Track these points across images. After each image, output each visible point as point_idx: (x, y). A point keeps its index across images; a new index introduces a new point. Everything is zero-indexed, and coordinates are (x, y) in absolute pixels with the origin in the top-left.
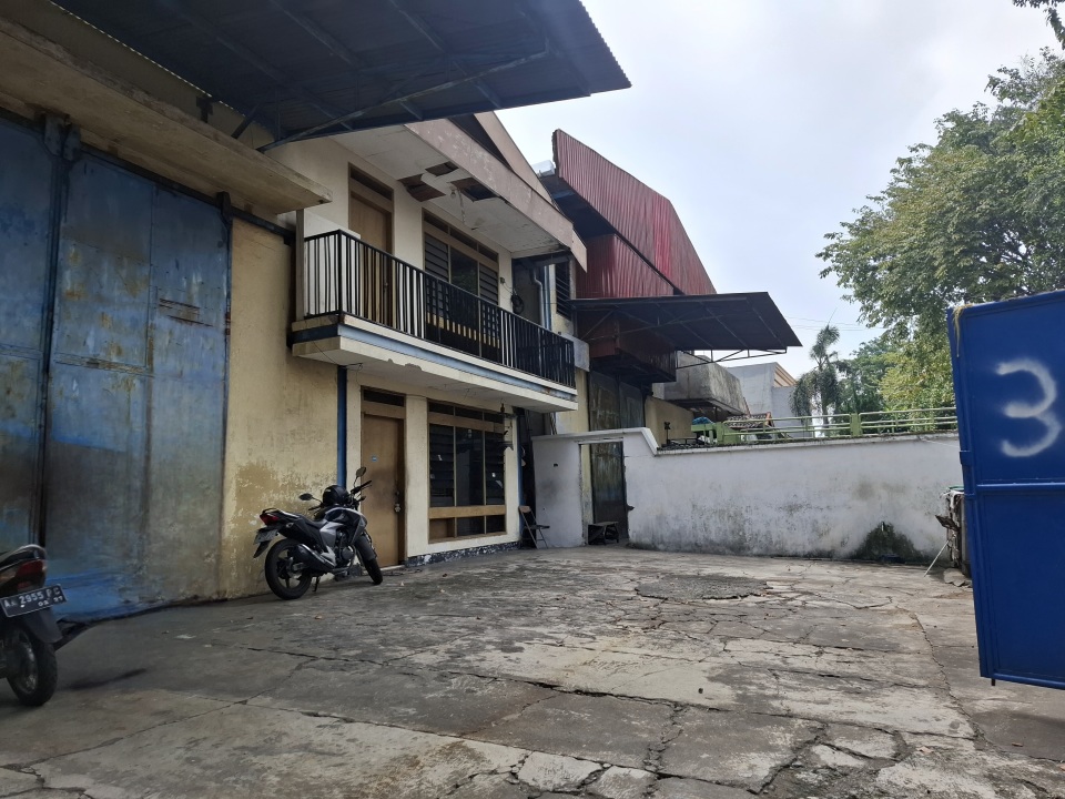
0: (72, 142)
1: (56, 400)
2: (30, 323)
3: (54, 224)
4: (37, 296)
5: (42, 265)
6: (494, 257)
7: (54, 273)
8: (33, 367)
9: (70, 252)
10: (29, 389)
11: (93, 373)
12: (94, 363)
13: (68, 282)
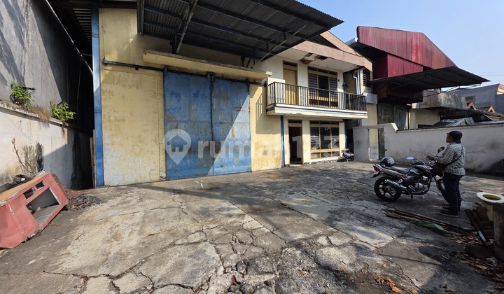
0: (213, 77)
1: (214, 131)
2: (208, 116)
3: (211, 96)
4: (209, 111)
5: (209, 104)
6: (335, 74)
7: (212, 105)
8: (210, 125)
9: (215, 101)
10: (209, 130)
11: (221, 125)
12: (221, 123)
13: (214, 107)
